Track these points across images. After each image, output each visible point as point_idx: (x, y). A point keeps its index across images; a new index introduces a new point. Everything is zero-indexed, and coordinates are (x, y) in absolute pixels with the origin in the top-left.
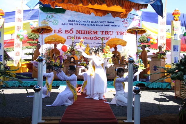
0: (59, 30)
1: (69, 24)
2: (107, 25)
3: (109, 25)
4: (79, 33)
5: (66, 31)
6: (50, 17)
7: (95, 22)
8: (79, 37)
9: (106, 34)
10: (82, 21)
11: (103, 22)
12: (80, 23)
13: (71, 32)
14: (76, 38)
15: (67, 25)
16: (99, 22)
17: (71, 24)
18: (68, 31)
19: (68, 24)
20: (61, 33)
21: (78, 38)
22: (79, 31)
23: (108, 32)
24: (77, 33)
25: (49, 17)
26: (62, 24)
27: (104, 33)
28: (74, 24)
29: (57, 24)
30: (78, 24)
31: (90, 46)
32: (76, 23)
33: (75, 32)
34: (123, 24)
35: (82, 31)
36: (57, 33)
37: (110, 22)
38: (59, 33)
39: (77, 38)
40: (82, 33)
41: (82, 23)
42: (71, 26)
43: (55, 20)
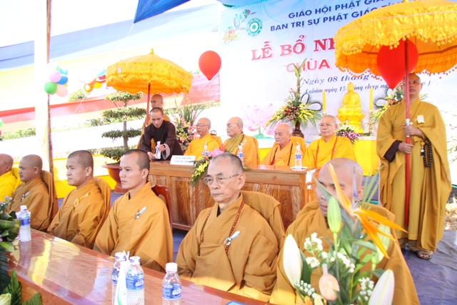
0: (264, 50)
1: (293, 24)
4: (324, 47)
5: (283, 47)
6: (243, 15)
8: (324, 61)
10: (333, 8)
12: (328, 14)
13: (299, 48)
14: (313, 66)
15: (286, 27)
17: (298, 24)
18: (290, 46)
19: (290, 26)
20: (270, 56)
21: (321, 66)
22: (325, 40)
24: (316, 50)
25: (239, 17)
26: (272, 28)
28: (306, 23)
29: (259, 32)
30: (321, 20)
31: (361, 88)
32: (314, 17)
33: (310, 45)
35: (332, 40)
36: (259, 58)
38: (264, 57)
39: (318, 66)
40: (332, 48)
41: (334, 13)
42: (299, 30)
43: (254, 21)
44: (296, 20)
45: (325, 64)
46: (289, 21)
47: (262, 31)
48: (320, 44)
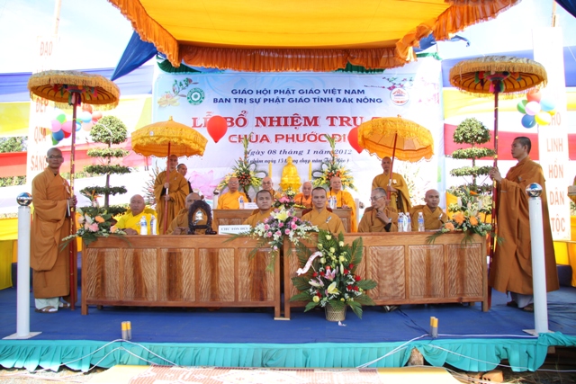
1: (236, 99)
2: (345, 100)
3: (350, 100)
4: (264, 124)
6: (183, 83)
7: (311, 92)
8: (265, 136)
9: (342, 125)
10: (272, 92)
11: (333, 91)
12: (268, 96)
13: (241, 122)
14: (254, 140)
15: (229, 102)
16: (322, 92)
17: (241, 100)
18: (232, 119)
19: (233, 101)
21: (262, 140)
22: (265, 118)
23: (349, 119)
24: (257, 125)
25: (178, 83)
26: (215, 100)
27: (337, 122)
28: (248, 101)
29: (201, 101)
30: (262, 101)
31: (296, 162)
32: (254, 96)
33: (252, 121)
34: (393, 96)
35: (271, 118)
37: (354, 92)
39: (259, 140)
40: (271, 125)
41: (272, 96)
42: (242, 107)
43: (196, 90)
44: (238, 96)
45: (265, 138)
46: (232, 97)
47: (204, 101)
48: (261, 121)
